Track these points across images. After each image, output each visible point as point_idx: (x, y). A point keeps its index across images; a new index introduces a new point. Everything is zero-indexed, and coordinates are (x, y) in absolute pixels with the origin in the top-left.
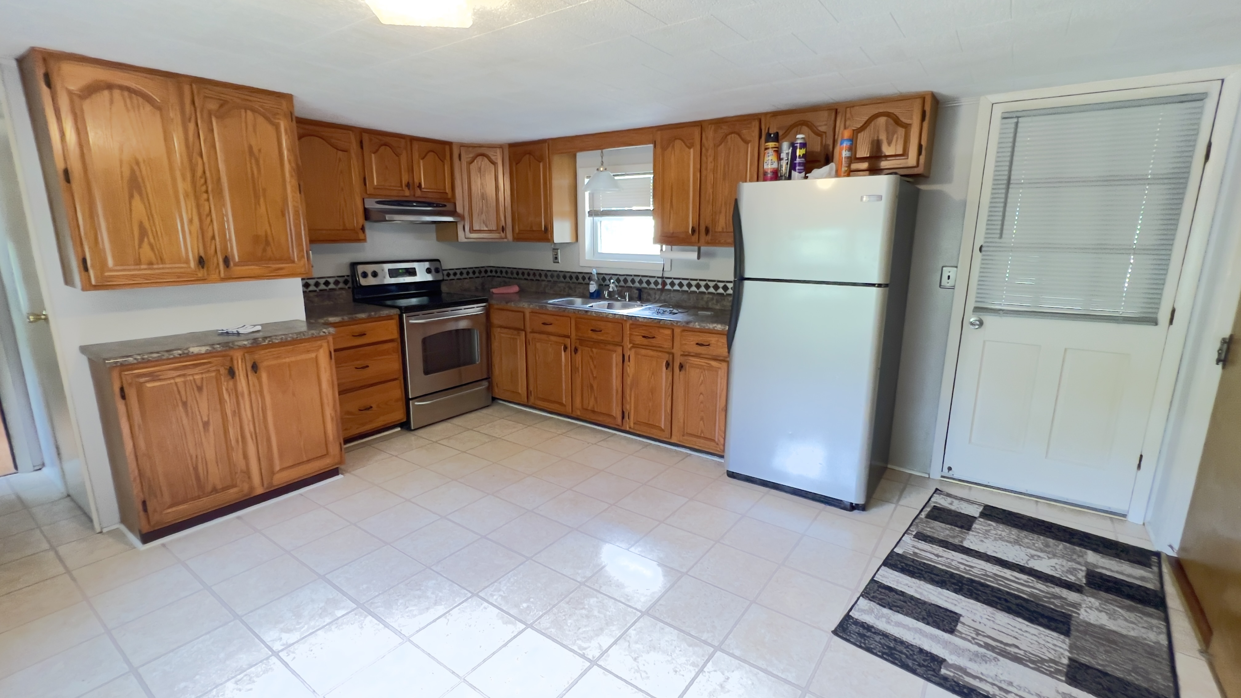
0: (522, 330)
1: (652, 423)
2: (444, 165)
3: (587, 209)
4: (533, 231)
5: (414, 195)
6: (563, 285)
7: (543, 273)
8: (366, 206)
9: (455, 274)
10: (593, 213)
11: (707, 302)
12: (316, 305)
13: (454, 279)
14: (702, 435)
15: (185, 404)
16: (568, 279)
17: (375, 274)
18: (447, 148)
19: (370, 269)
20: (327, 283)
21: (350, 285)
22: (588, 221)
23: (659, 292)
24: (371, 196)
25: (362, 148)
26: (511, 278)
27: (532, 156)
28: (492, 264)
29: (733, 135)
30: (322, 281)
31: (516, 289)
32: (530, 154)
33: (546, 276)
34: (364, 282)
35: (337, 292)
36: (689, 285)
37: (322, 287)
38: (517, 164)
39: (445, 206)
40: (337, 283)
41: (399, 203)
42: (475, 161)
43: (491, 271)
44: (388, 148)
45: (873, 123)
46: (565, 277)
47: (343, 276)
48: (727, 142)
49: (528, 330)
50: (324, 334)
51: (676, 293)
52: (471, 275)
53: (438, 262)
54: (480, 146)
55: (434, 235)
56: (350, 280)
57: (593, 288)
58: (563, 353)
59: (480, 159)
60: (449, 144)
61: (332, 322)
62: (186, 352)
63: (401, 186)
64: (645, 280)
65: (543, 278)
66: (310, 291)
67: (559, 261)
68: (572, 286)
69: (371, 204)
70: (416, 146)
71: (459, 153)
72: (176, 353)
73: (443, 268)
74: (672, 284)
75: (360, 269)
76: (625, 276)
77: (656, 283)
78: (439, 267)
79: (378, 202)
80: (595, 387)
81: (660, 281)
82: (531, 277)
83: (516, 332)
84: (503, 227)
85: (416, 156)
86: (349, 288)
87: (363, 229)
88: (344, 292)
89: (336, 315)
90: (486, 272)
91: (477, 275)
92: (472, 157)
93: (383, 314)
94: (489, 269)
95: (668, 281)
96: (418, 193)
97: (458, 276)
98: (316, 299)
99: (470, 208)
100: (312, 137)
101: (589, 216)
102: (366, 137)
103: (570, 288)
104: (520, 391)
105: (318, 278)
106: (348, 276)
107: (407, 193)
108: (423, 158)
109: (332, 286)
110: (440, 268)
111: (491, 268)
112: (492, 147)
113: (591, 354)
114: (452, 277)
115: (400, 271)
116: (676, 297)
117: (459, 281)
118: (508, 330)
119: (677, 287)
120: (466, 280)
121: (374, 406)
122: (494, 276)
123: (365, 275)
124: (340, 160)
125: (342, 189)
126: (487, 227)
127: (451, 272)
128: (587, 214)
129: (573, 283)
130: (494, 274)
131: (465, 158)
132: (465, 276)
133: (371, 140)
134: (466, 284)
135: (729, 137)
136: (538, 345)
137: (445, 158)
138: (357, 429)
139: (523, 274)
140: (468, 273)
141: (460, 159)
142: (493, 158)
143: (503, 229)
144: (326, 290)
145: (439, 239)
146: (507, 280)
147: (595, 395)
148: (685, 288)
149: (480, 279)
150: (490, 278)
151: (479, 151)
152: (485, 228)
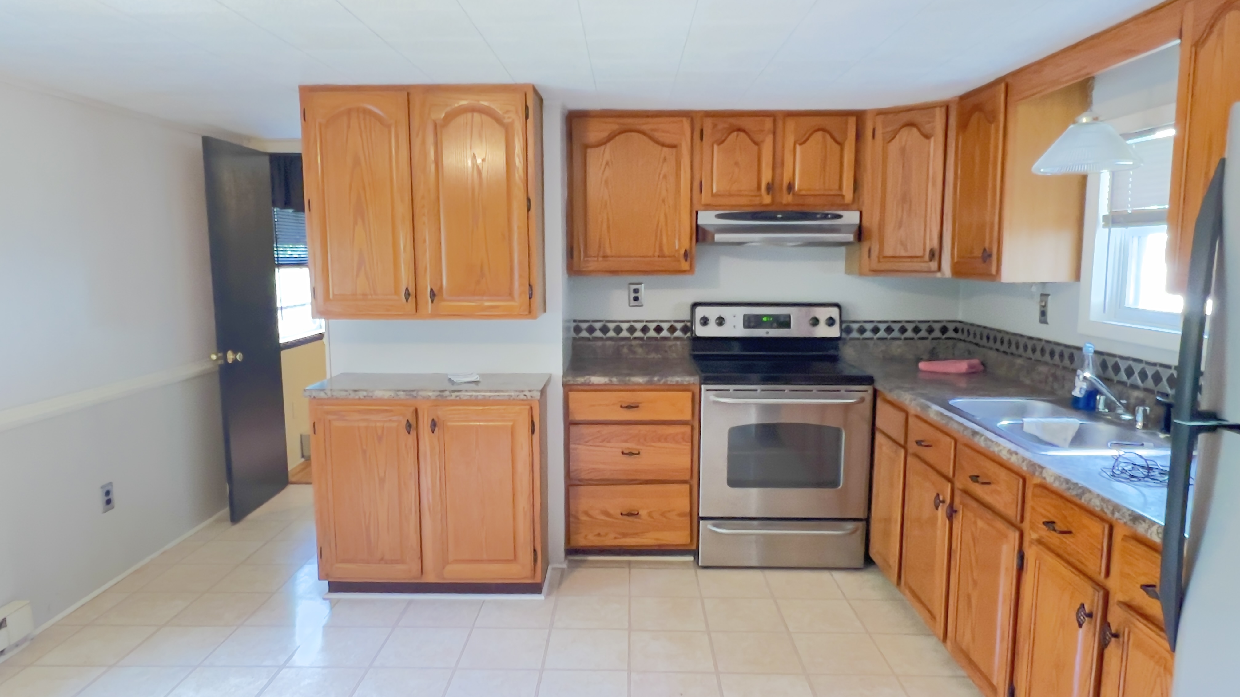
0: (902, 447)
2: (842, 150)
3: (1104, 209)
5: (780, 203)
6: (1046, 369)
7: (1021, 342)
8: (701, 223)
9: (875, 330)
13: (870, 339)
15: (364, 452)
16: (1057, 359)
17: (720, 321)
18: (852, 121)
19: (712, 313)
20: (659, 329)
21: (686, 334)
22: (1100, 234)
24: (708, 207)
28: (960, 316)
30: (652, 326)
31: (962, 366)
32: (980, 109)
35: (670, 343)
37: (652, 333)
38: (963, 132)
39: (839, 216)
40: (671, 329)
41: (754, 216)
42: (898, 136)
43: (953, 330)
44: (742, 134)
46: (1052, 354)
47: (680, 321)
49: (909, 448)
50: (525, 398)
53: (836, 309)
54: (908, 110)
55: (841, 265)
56: (687, 328)
59: (904, 133)
60: (858, 114)
61: (595, 382)
62: (370, 394)
63: (759, 188)
66: (635, 338)
67: (1049, 320)
68: (1060, 374)
69: (707, 219)
70: (791, 124)
71: (873, 127)
72: (362, 394)
73: (854, 318)
75: (701, 312)
78: (847, 316)
79: (720, 216)
80: (974, 603)
83: (895, 448)
84: (932, 250)
85: (790, 140)
86: (685, 338)
87: (687, 255)
89: (604, 374)
92: (894, 131)
93: (671, 381)
96: (787, 199)
99: (882, 218)
100: (629, 134)
101: (1106, 226)
102: (708, 124)
104: (891, 562)
105: (647, 321)
106: (685, 321)
107: (767, 199)
108: (803, 143)
109: (665, 333)
110: (838, 318)
111: (958, 325)
112: (927, 108)
113: (973, 529)
114: (867, 334)
115: (765, 319)
117: (879, 342)
118: (888, 440)
120: (896, 342)
121: (643, 513)
123: (705, 321)
124: (665, 159)
125: (663, 201)
126: (906, 250)
128: (1101, 223)
129: (1064, 368)
130: (955, 335)
131: (883, 133)
133: (717, 125)
134: (894, 349)
137: (846, 139)
138: (615, 538)
141: (874, 136)
142: (928, 127)
143: (933, 255)
144: (655, 338)
145: (848, 270)
147: (972, 623)
150: (950, 343)
151: (906, 118)
152: (903, 253)
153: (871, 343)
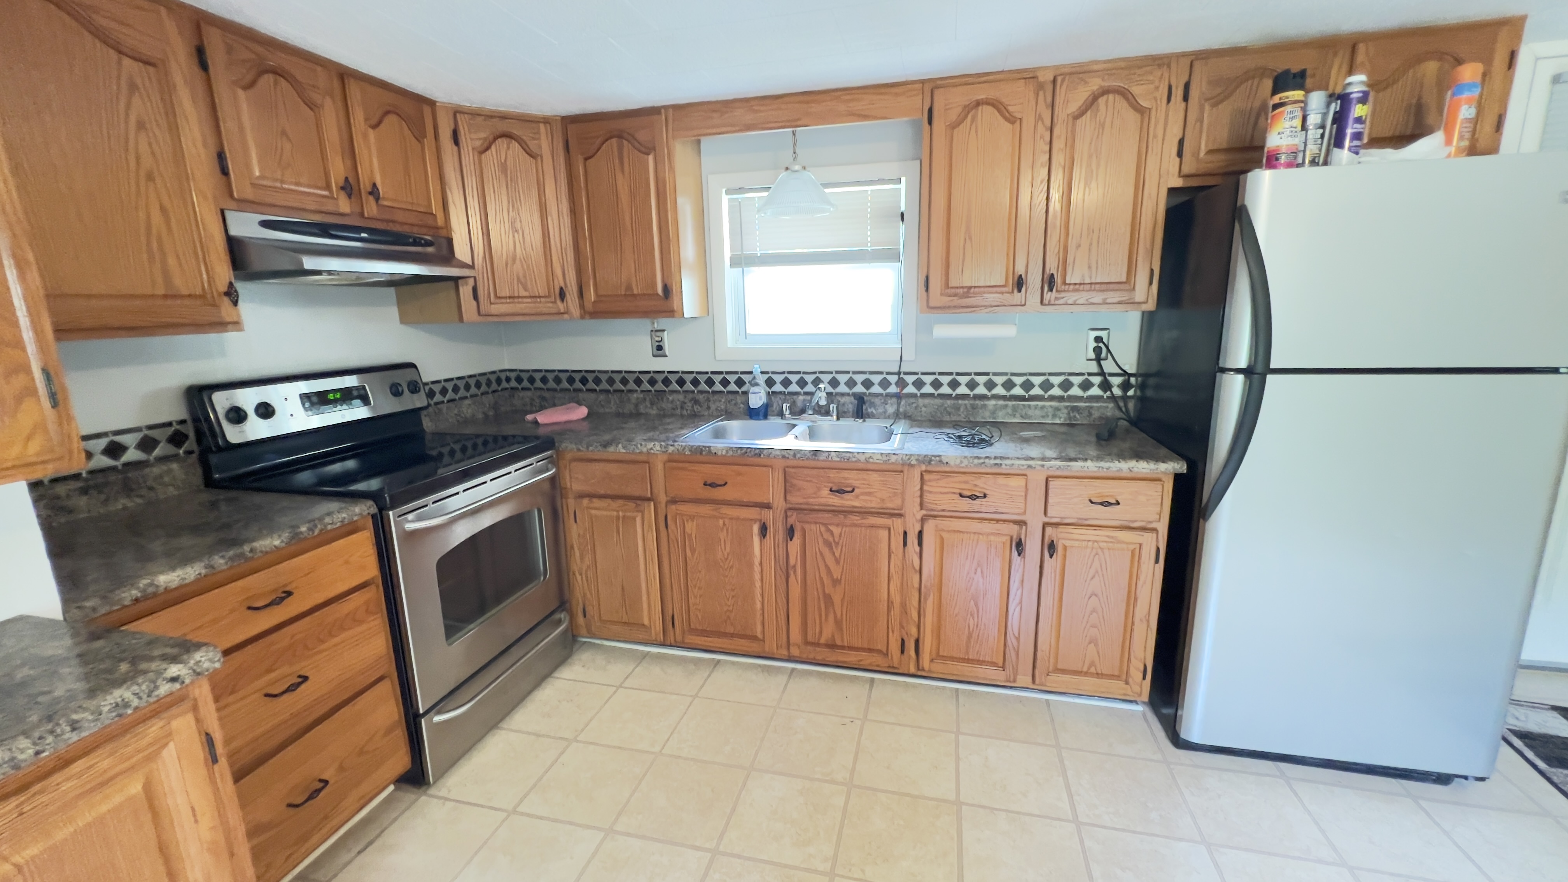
0: (649, 500)
1: (975, 657)
2: (423, 150)
3: (727, 254)
4: (634, 295)
5: (362, 214)
6: (681, 397)
7: (631, 378)
8: (234, 231)
9: (444, 391)
10: (738, 261)
11: (993, 413)
12: (82, 516)
13: (443, 402)
14: (1093, 670)
16: (689, 386)
17: (265, 411)
18: (427, 110)
19: (248, 399)
20: (114, 451)
21: (191, 443)
22: (731, 274)
23: (894, 400)
24: (245, 205)
25: (204, 66)
26: (555, 390)
27: (625, 142)
28: (507, 365)
29: (1111, 96)
30: (101, 445)
31: (579, 411)
32: (620, 137)
33: (638, 382)
34: (234, 434)
35: (152, 470)
36: (954, 384)
38: (586, 159)
39: (430, 244)
40: (146, 444)
41: (324, 230)
42: (493, 147)
43: (508, 380)
44: (282, 81)
45: (1411, 71)
46: (681, 382)
47: (170, 424)
48: (1098, 110)
49: (663, 498)
50: (175, 687)
51: (927, 401)
52: (473, 390)
53: (414, 369)
54: (504, 117)
55: (393, 312)
56: (192, 435)
57: (757, 399)
58: (756, 539)
59: (502, 143)
60: (431, 103)
63: (328, 187)
64: (859, 378)
65: (632, 385)
67: (667, 353)
68: (701, 397)
69: (246, 227)
70: (354, 91)
71: (452, 127)
73: (425, 380)
74: (919, 384)
75: (221, 401)
76: (786, 375)
77: (885, 384)
78: (417, 378)
79: (265, 224)
80: (837, 599)
81: (893, 379)
82: (605, 385)
83: (632, 505)
84: (561, 289)
85: (357, 116)
86: (189, 453)
87: (232, 295)
88: (175, 466)
90: (499, 381)
91: (484, 388)
92: (485, 139)
93: (333, 524)
94: (503, 376)
95: (910, 379)
96: (371, 208)
97: (450, 395)
98: (82, 501)
99: (486, 247)
101: (731, 266)
103: (696, 402)
104: (646, 622)
106: (183, 422)
107: (344, 205)
108: (375, 127)
109: (132, 455)
110: (419, 381)
111: (508, 374)
112: (530, 119)
113: (827, 536)
114: (438, 398)
115: (331, 397)
116: (926, 407)
117: (450, 404)
118: (609, 501)
119: (928, 389)
120: (467, 402)
121: (330, 774)
122: (516, 389)
123: (237, 415)
124: (137, 87)
126: (526, 290)
127: (437, 388)
128: (727, 263)
129: (701, 392)
130: (514, 384)
131: (470, 140)
132: (462, 393)
133: (230, 50)
134: (467, 409)
135: (1102, 101)
136: (691, 527)
137: (422, 133)
139: (584, 381)
140: (467, 387)
141: (456, 141)
142: (532, 145)
143: (562, 295)
144: (114, 469)
145: (404, 319)
146: (547, 395)
147: (835, 613)
148: (945, 390)
149: (490, 396)
150: (506, 394)
151: (503, 126)
152: (523, 293)
153: (444, 407)
